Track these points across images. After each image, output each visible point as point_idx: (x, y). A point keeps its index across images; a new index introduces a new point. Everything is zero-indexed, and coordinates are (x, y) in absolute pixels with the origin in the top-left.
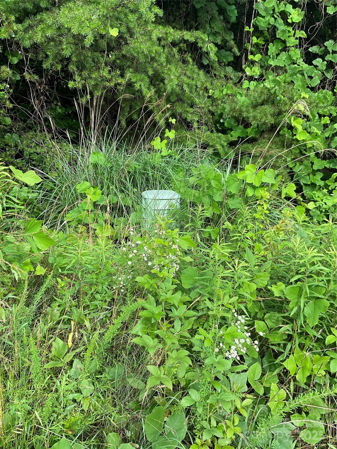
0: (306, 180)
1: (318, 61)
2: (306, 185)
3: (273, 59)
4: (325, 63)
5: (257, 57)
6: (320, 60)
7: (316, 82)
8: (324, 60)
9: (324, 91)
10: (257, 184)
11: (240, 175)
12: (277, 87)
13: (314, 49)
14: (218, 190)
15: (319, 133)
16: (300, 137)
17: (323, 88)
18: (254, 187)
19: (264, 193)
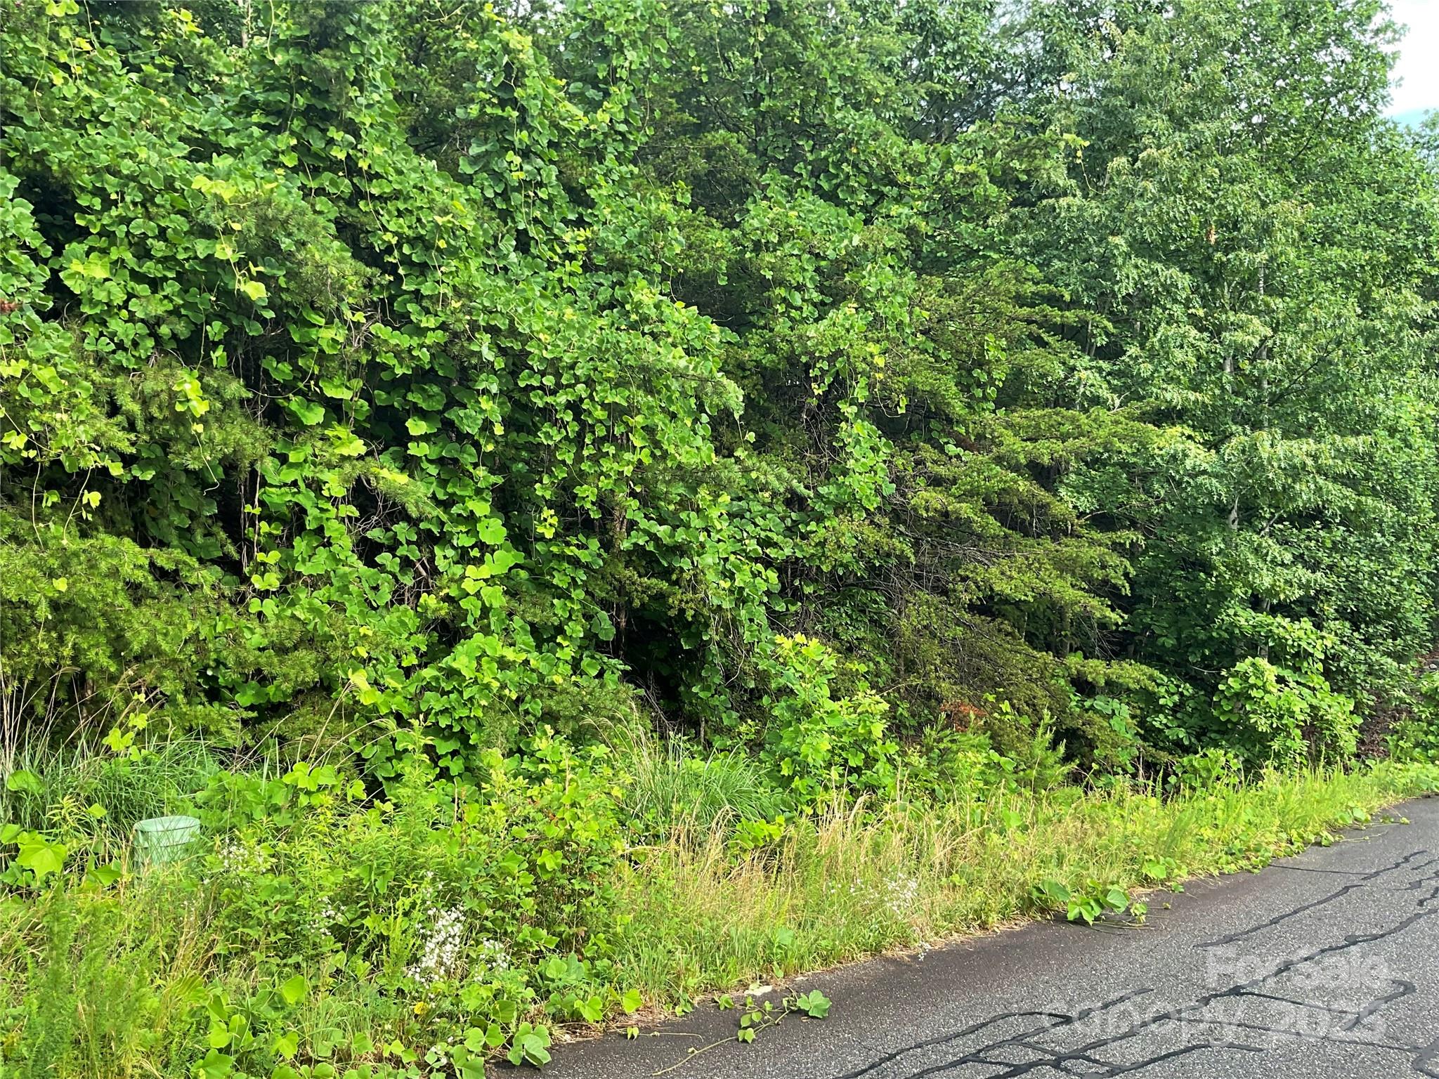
0: (387, 770)
1: (384, 558)
2: (387, 779)
3: (304, 561)
4: (398, 560)
5: (273, 557)
6: (389, 555)
7: (386, 595)
8: (394, 556)
9: (402, 607)
10: (314, 789)
11: (287, 779)
12: (317, 620)
13: (375, 534)
14: (257, 804)
15: (399, 687)
16: (366, 700)
17: (401, 602)
18: (308, 793)
19: (326, 799)
